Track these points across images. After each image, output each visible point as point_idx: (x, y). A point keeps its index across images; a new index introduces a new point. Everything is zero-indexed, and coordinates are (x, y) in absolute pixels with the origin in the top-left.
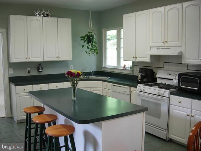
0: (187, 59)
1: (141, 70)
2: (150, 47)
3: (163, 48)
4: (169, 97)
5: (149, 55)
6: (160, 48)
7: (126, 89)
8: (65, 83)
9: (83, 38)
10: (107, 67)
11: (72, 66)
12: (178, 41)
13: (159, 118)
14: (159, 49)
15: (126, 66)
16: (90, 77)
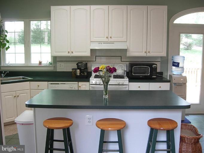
0: (132, 52)
2: (90, 42)
3: (105, 43)
4: (128, 85)
5: (90, 50)
7: (72, 85)
12: (123, 37)
14: (101, 44)
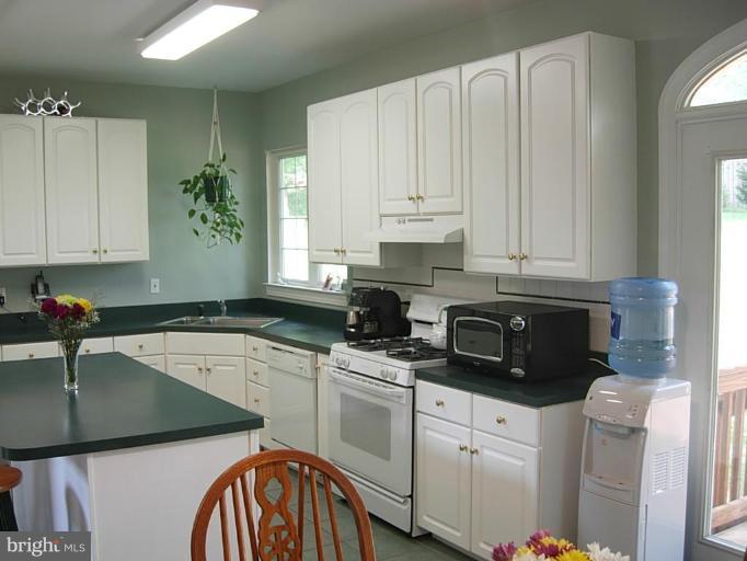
0: (477, 256)
1: (354, 294)
2: (381, 216)
4: (413, 387)
5: (378, 245)
6: (407, 218)
7: (302, 359)
8: (116, 338)
9: (188, 186)
10: (281, 283)
11: (158, 280)
12: (452, 195)
13: (387, 457)
14: (404, 222)
15: (332, 282)
16: (216, 319)
